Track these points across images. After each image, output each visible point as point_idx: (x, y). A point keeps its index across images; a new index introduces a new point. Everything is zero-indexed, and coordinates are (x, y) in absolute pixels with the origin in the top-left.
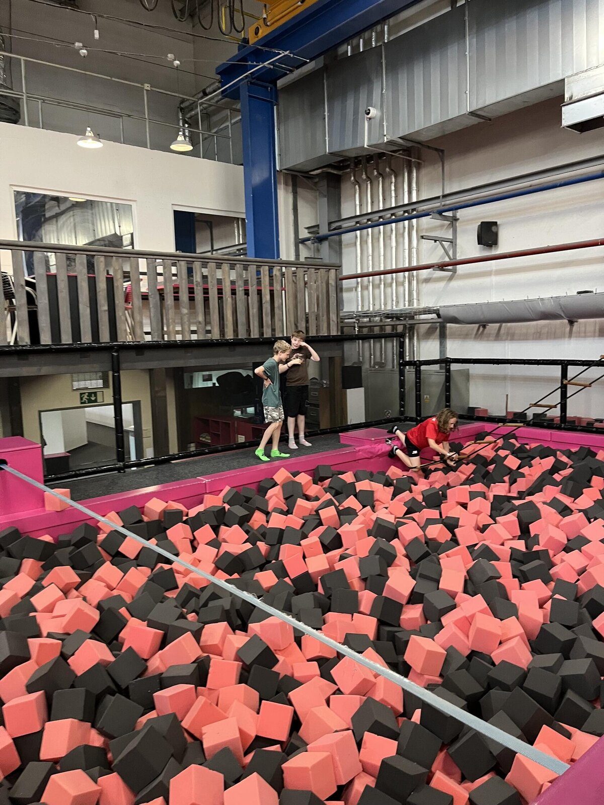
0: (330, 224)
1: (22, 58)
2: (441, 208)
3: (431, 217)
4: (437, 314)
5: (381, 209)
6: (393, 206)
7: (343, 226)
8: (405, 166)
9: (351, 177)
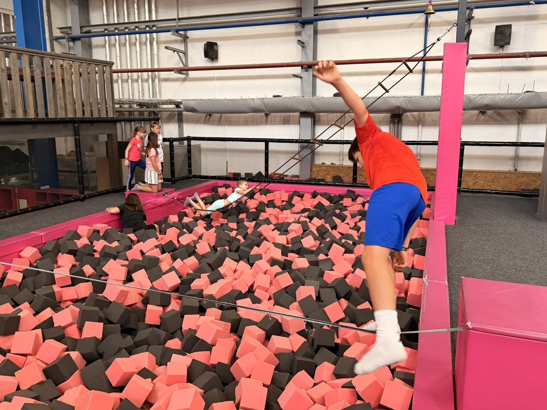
2: (177, 28)
3: (171, 33)
4: (176, 105)
5: (126, 21)
6: (137, 21)
7: (94, 30)
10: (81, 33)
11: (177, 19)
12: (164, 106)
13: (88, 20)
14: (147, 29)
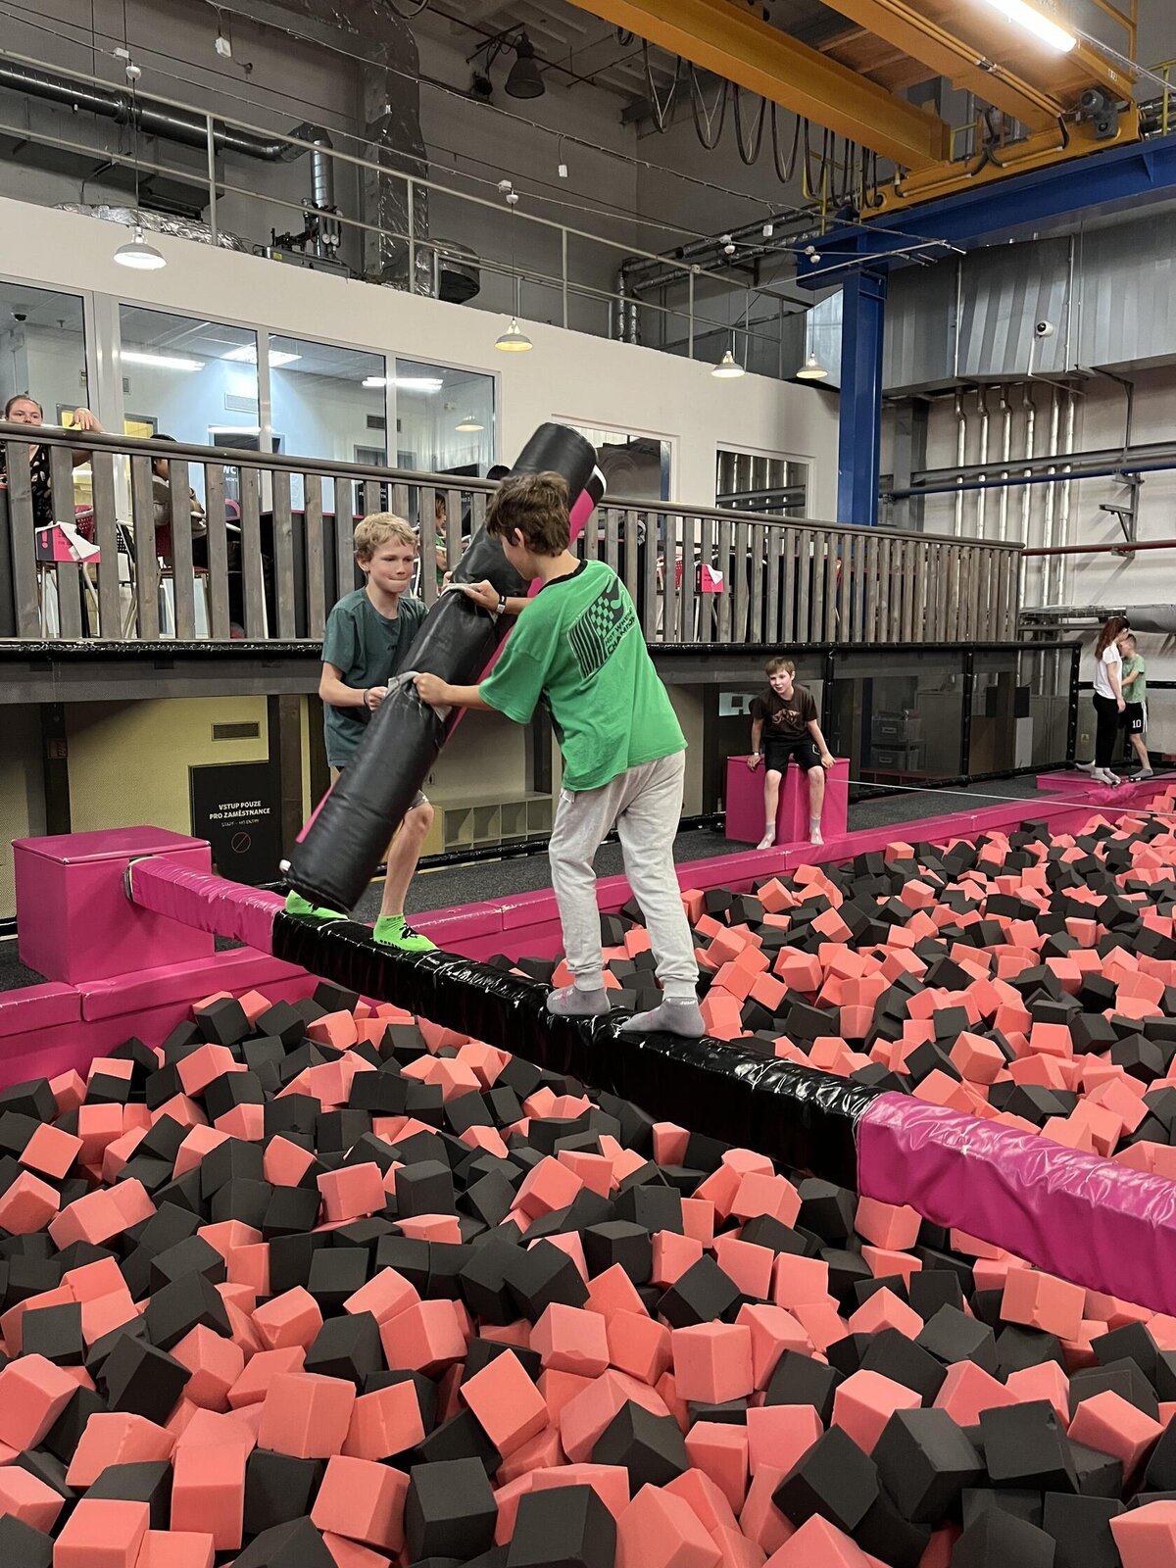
2: (1126, 465)
3: (1113, 477)
4: (1100, 619)
5: (1006, 460)
6: (1030, 457)
7: (933, 479)
8: (1055, 398)
9: (955, 408)
10: (912, 485)
11: (1126, 450)
12: (1072, 620)
13: (922, 460)
14: (1052, 472)
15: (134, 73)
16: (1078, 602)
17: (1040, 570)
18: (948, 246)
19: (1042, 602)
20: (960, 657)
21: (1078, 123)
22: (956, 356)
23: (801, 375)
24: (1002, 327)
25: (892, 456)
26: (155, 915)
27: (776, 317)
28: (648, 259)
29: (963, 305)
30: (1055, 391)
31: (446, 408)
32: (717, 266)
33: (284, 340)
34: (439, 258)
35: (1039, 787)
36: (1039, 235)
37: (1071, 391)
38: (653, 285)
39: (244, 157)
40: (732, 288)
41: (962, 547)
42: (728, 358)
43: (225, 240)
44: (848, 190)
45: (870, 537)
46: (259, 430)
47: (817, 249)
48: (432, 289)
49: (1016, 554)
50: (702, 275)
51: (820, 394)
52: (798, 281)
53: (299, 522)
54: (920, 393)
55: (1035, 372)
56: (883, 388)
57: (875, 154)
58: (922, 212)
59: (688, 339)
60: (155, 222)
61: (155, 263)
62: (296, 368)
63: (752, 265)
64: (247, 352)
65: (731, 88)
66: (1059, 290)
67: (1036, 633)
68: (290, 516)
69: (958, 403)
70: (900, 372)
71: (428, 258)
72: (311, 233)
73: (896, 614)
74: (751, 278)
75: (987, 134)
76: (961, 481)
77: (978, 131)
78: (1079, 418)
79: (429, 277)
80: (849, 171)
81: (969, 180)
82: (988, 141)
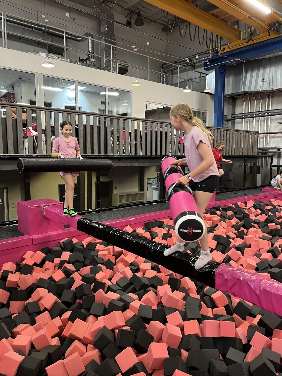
0: (232, 115)
1: (148, 57)
3: (281, 115)
4: (277, 150)
5: (255, 111)
6: (261, 111)
7: (237, 116)
8: (267, 96)
9: (242, 99)
13: (234, 111)
14: (267, 114)
15: (47, 21)
16: (272, 145)
17: (263, 138)
18: (241, 60)
19: (263, 145)
20: (243, 159)
21: (272, 30)
22: (243, 86)
23: (205, 91)
24: (254, 79)
25: (227, 111)
26: (50, 220)
27: (199, 78)
28: (168, 64)
29: (244, 74)
30: (267, 94)
31: (120, 99)
32: (185, 65)
33: (81, 84)
34: (119, 64)
35: (262, 191)
36: (263, 57)
37: (271, 95)
38: (170, 70)
39: (73, 41)
40: (189, 70)
41: (244, 132)
42: (187, 87)
43: (68, 60)
44: (216, 47)
45: (221, 130)
46: (76, 105)
47: (209, 61)
48: (117, 71)
49: (257, 134)
50: (181, 68)
51: (210, 96)
52: (204, 69)
53: (84, 127)
54: (234, 95)
55: (262, 90)
56: (225, 94)
57: (223, 38)
58: (234, 52)
59: (178, 83)
60: (52, 56)
61: (52, 66)
62: (84, 90)
63: (193, 65)
64: (73, 87)
65: (188, 23)
66: (268, 70)
67: (262, 153)
68: (82, 125)
69: (243, 98)
70: (229, 90)
71: (116, 64)
72: (88, 59)
73: (228, 149)
74: (193, 68)
75: (250, 33)
76: (244, 116)
77: (248, 32)
78: (273, 101)
79: (116, 68)
80: (217, 42)
81: (246, 44)
82: (250, 35)
